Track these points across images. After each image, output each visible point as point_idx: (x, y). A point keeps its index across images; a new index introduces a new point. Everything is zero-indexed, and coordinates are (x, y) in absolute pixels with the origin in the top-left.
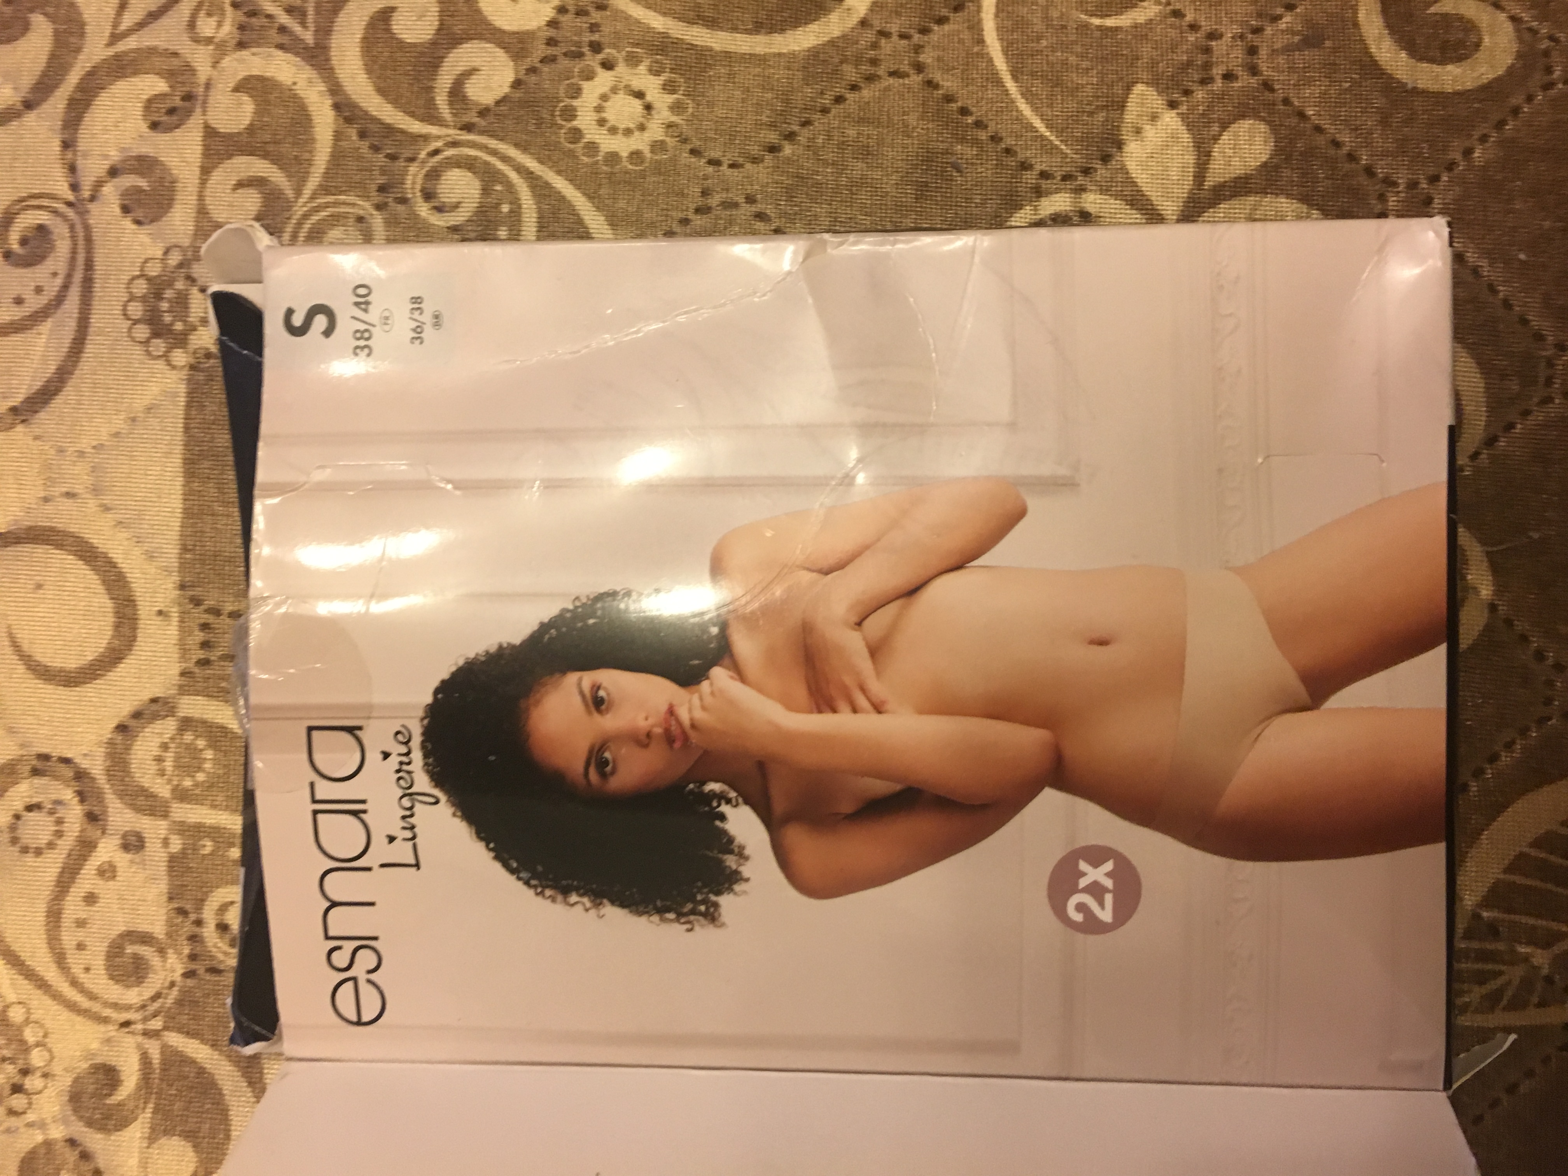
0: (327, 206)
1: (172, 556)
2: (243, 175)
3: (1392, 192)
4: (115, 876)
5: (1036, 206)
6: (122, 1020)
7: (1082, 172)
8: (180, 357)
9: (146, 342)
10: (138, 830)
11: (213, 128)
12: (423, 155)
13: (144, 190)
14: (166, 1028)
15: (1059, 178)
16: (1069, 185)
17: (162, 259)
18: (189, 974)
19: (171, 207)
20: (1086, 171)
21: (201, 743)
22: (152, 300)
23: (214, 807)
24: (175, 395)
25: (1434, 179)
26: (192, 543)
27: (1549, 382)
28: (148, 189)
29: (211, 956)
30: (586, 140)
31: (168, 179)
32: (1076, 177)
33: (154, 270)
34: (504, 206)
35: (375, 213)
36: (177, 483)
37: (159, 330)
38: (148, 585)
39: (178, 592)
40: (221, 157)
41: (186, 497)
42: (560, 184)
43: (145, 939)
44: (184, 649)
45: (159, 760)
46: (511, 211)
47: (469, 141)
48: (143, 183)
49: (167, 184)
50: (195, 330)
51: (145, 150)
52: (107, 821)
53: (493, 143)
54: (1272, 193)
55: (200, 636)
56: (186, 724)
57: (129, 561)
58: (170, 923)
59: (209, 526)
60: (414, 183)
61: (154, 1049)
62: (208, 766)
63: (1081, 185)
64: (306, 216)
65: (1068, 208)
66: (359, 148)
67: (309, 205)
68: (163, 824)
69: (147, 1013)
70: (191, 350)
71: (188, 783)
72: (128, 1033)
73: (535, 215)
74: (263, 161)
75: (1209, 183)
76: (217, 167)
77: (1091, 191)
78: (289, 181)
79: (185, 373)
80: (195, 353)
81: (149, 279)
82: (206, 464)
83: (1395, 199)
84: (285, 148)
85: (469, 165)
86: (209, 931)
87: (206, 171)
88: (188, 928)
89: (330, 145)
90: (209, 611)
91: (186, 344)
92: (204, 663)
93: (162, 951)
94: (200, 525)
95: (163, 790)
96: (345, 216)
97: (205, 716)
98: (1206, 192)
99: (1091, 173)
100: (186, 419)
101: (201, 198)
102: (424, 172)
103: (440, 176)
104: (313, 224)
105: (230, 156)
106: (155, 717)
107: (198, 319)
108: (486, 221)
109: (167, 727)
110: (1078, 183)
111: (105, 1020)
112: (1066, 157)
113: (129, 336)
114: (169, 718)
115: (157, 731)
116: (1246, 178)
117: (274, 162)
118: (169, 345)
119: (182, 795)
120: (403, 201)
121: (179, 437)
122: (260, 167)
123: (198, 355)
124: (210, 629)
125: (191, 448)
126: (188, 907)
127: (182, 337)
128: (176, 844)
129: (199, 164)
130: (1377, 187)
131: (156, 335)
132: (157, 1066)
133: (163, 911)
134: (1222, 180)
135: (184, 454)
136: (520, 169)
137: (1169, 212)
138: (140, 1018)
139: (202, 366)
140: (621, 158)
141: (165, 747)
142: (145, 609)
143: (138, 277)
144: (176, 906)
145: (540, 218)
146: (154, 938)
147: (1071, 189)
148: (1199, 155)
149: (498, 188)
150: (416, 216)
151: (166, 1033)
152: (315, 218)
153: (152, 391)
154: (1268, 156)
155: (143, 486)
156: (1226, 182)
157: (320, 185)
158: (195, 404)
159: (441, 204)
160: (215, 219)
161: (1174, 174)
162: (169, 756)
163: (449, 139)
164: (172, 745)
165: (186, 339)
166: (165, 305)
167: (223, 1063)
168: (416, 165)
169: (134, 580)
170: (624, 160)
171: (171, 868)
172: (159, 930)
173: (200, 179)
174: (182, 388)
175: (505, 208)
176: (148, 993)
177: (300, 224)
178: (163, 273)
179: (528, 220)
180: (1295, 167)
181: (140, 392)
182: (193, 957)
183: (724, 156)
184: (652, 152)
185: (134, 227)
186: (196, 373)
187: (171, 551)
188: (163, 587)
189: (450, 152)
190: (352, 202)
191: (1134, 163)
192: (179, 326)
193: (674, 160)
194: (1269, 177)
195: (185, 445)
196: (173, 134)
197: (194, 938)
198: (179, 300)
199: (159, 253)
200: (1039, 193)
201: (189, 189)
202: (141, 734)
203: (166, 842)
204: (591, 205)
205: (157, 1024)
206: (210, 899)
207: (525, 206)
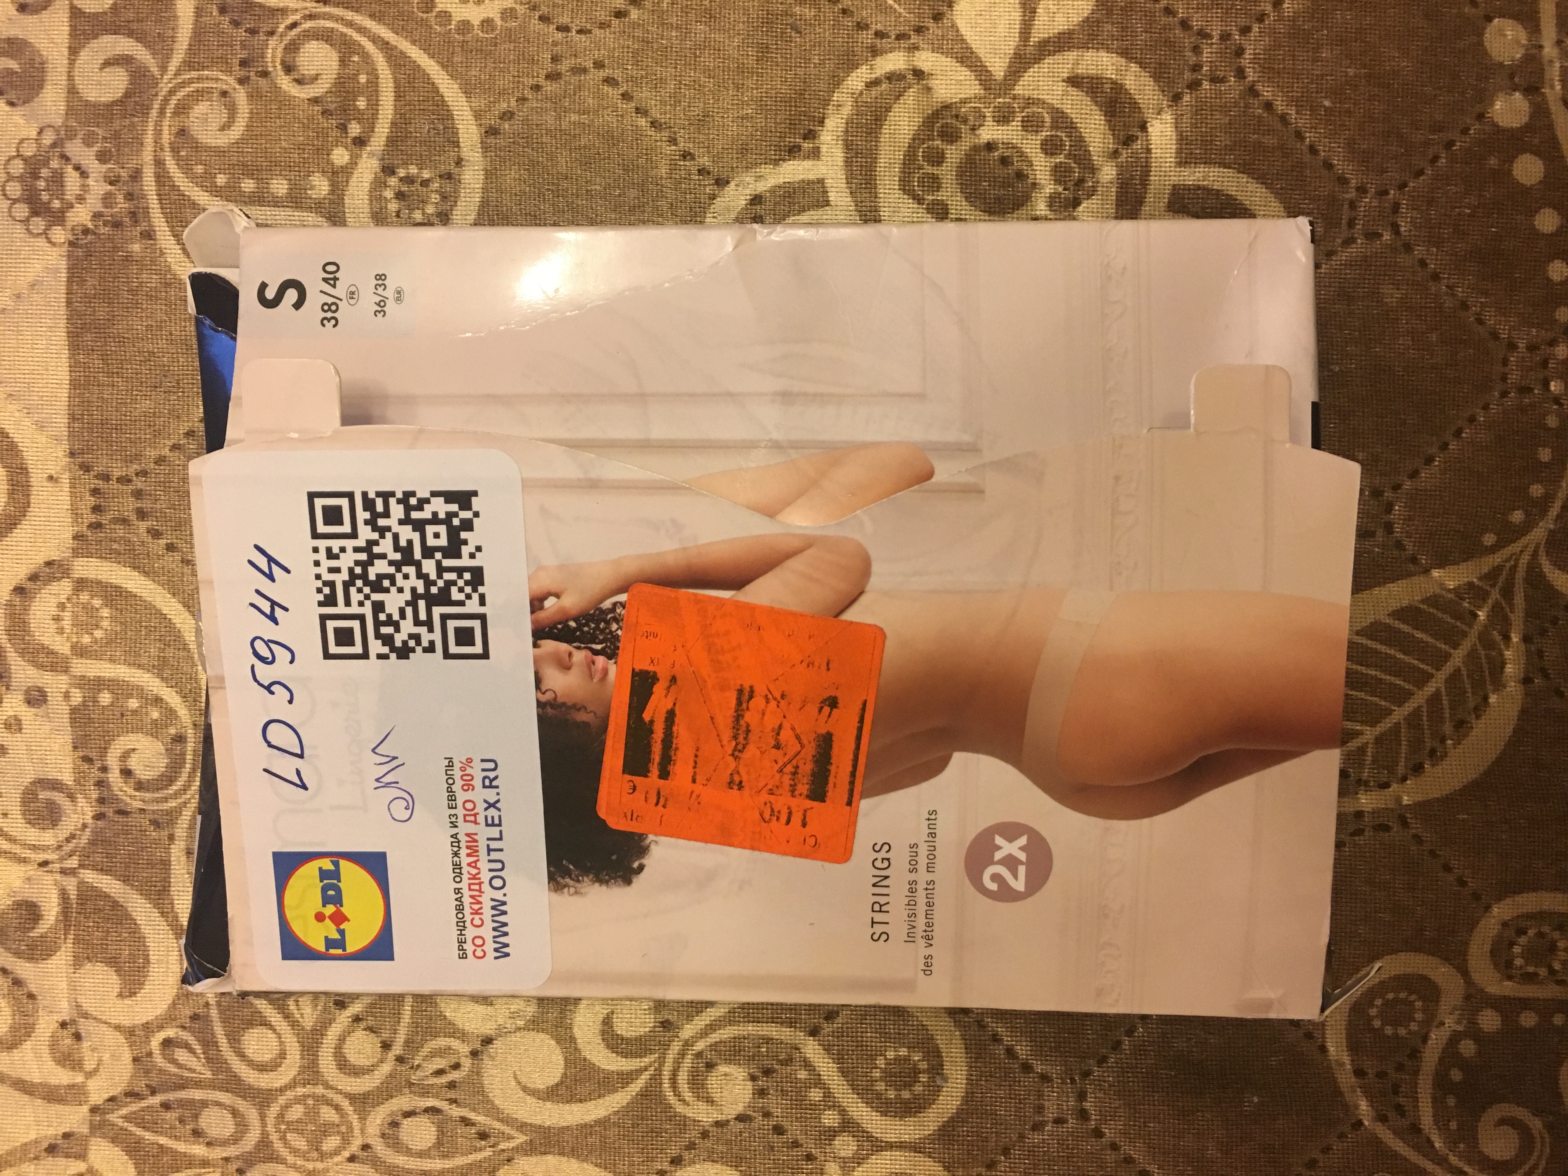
0: (191, 81)
1: (62, 425)
2: (109, 54)
3: (1207, 44)
4: (21, 729)
5: (871, 65)
6: (41, 860)
7: (914, 31)
8: (59, 234)
9: (26, 221)
10: (40, 685)
11: (79, 9)
12: (281, 28)
13: (17, 72)
14: (82, 866)
15: (893, 37)
16: (903, 44)
17: (36, 140)
18: (99, 817)
19: (42, 88)
20: (919, 30)
21: (97, 602)
22: (29, 180)
23: (112, 660)
24: (57, 271)
25: (1245, 31)
26: (80, 412)
27: (1351, 224)
28: (19, 71)
29: (117, 799)
30: (437, 10)
31: (38, 60)
32: (910, 36)
33: (29, 150)
34: (361, 76)
35: (237, 87)
36: (63, 356)
37: (38, 208)
38: (39, 454)
39: (68, 460)
40: (87, 37)
41: (72, 369)
42: (415, 53)
43: (55, 785)
44: (77, 514)
45: (57, 619)
46: (368, 82)
47: (325, 14)
48: (13, 65)
49: (37, 66)
50: (72, 207)
51: (14, 32)
52: (10, 677)
53: (349, 15)
54: (1093, 48)
55: (91, 501)
56: (81, 584)
57: (20, 432)
58: (77, 771)
59: (96, 396)
60: (273, 56)
61: (71, 885)
62: (105, 624)
63: (914, 44)
64: (172, 92)
65: (903, 67)
66: (220, 24)
67: (173, 81)
68: (64, 678)
69: (63, 853)
70: (69, 227)
71: (86, 639)
72: (47, 871)
73: (391, 85)
74: (127, 40)
75: (1033, 40)
76: (84, 47)
77: (923, 49)
78: (154, 58)
79: (65, 248)
80: (73, 230)
81: (25, 160)
82: (89, 336)
83: (1209, 50)
84: (149, 26)
85: (326, 36)
86: (114, 777)
87: (74, 51)
88: (95, 774)
89: (191, 22)
90: (97, 477)
91: (64, 221)
92: (96, 526)
93: (72, 797)
94: (87, 395)
95: (62, 646)
96: (210, 91)
97: (99, 577)
98: (1032, 48)
99: (923, 32)
100: (67, 294)
101: (70, 77)
102: (283, 45)
103: (299, 49)
104: (179, 100)
105: (96, 37)
106: (52, 579)
107: (74, 197)
108: (344, 92)
109: (64, 588)
110: (912, 41)
111: (24, 861)
112: (900, 17)
113: (11, 216)
114: (64, 580)
115: (53, 592)
116: (1069, 33)
117: (138, 40)
118: (47, 223)
119: (80, 651)
120: (265, 74)
121: (63, 311)
122: (124, 45)
123: (76, 232)
124: (100, 494)
125: (74, 321)
126: (93, 755)
127: (60, 214)
128: (77, 697)
129: (67, 45)
130: (1192, 40)
131: (35, 213)
132: (74, 902)
133: (69, 760)
134: (1046, 36)
135: (68, 327)
136: (375, 39)
137: (997, 68)
138: (57, 857)
139: (80, 242)
140: (473, 26)
141: (62, 606)
142: (37, 478)
143: (14, 157)
144: (81, 754)
145: (397, 87)
146: (62, 784)
147: (904, 48)
148: (1024, 12)
149: (356, 58)
150: (276, 89)
151: (82, 871)
152: (180, 94)
153: (35, 269)
154: (1089, 12)
155: (30, 359)
156: (1050, 38)
157: (185, 61)
158: (75, 279)
159: (301, 77)
160: (84, 99)
161: (1002, 29)
162: (67, 615)
163: (307, 12)
164: (68, 605)
165: (64, 217)
166: (42, 184)
167: (135, 896)
168: (275, 38)
169: (25, 449)
170: (476, 27)
171: (73, 721)
172: (67, 778)
173: (69, 59)
174: (63, 264)
175: (363, 79)
176: (63, 834)
177: (166, 101)
178: (38, 153)
179: (385, 89)
180: (1115, 21)
181: (22, 270)
182: (101, 801)
183: (572, 22)
184: (502, 19)
185: (8, 108)
186: (75, 249)
187: (61, 420)
188: (55, 455)
189: (308, 25)
190: (214, 77)
191: (964, 21)
192: (56, 204)
193: (523, 27)
194: (1091, 32)
195: (67, 319)
196: (39, 16)
197: (100, 784)
198: (55, 179)
199: (33, 134)
200: (875, 52)
201: (59, 70)
202: (38, 596)
203: (67, 696)
204: (445, 73)
205: (73, 863)
206: (112, 747)
207: (381, 76)
